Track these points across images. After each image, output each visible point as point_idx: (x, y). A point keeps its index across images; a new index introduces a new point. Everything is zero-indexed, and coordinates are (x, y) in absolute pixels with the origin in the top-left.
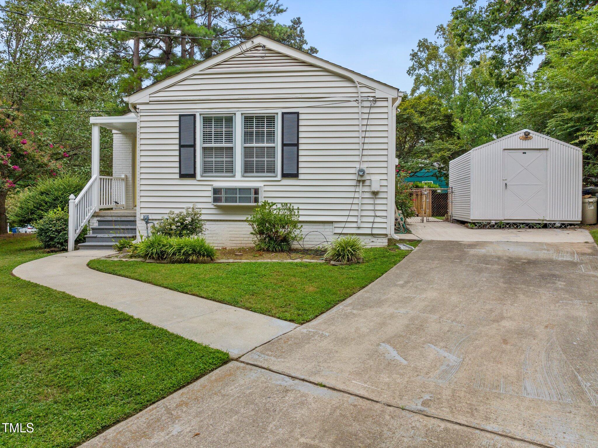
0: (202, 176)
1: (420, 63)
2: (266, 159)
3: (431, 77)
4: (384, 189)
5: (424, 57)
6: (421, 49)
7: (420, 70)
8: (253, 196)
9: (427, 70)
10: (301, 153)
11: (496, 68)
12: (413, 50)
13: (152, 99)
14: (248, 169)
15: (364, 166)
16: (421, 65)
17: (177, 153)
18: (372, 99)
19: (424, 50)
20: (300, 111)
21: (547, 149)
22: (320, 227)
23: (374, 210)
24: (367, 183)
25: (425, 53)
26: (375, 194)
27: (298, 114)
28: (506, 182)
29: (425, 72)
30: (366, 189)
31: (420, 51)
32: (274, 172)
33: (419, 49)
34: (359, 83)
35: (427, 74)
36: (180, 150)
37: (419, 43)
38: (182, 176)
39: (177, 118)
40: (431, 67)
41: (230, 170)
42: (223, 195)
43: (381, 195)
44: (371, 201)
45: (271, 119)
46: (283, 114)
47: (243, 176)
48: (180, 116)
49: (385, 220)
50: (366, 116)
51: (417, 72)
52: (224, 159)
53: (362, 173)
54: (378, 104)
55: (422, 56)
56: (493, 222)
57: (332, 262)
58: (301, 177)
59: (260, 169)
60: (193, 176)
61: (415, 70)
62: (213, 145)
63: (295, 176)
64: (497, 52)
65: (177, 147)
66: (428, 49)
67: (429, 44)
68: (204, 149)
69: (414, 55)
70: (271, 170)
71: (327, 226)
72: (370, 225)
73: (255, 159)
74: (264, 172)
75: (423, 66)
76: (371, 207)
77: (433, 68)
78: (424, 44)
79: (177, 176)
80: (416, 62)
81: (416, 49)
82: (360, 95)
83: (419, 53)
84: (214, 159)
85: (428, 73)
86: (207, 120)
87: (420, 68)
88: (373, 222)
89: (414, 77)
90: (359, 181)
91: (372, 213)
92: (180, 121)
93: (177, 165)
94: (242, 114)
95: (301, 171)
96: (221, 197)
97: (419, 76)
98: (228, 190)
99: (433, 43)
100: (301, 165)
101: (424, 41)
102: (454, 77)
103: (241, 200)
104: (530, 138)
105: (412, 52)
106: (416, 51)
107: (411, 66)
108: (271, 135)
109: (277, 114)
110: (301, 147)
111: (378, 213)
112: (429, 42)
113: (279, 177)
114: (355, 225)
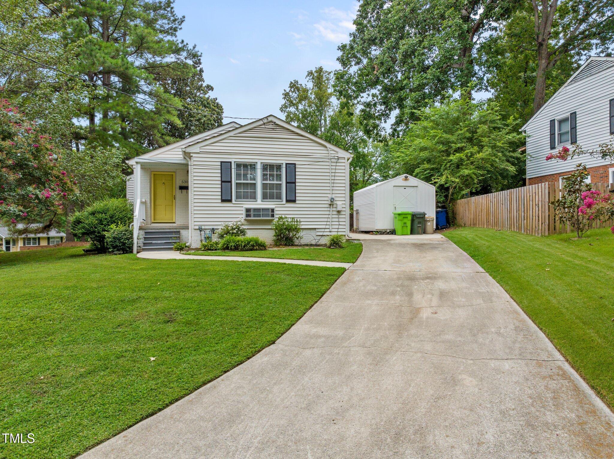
0: (235, 201)
1: (291, 102)
2: (275, 191)
3: (300, 115)
4: (344, 209)
5: (295, 97)
6: (292, 90)
7: (291, 108)
8: (270, 213)
9: (297, 109)
10: (297, 188)
11: (365, 119)
12: (285, 90)
13: (201, 150)
14: (265, 197)
15: (333, 196)
16: (292, 104)
17: (220, 186)
18: (336, 158)
19: (294, 91)
20: (297, 163)
21: (417, 186)
22: (309, 232)
23: (339, 221)
24: (335, 206)
25: (296, 93)
26: (339, 212)
27: (295, 164)
28: (395, 206)
29: (295, 110)
30: (335, 209)
31: (292, 92)
32: (281, 199)
33: (291, 90)
34: (330, 148)
35: (296, 112)
36: (221, 184)
37: (290, 84)
38: (223, 201)
39: (219, 164)
40: (301, 107)
41: (253, 197)
42: (252, 213)
43: (342, 213)
44: (337, 216)
45: (279, 167)
46: (286, 164)
47: (262, 201)
48: (221, 162)
49: (344, 227)
50: (334, 167)
51: (288, 109)
52: (249, 191)
53: (332, 200)
54: (340, 161)
55: (293, 96)
56: (388, 231)
57: (331, 247)
58: (297, 202)
59: (272, 197)
60: (230, 201)
61: (287, 108)
62: (242, 181)
63: (294, 201)
64: (365, 106)
65: (220, 182)
66: (298, 90)
67: (299, 86)
68: (237, 183)
69: (286, 95)
70: (279, 197)
71: (312, 231)
72: (336, 230)
73: (268, 191)
74: (274, 199)
75: (294, 105)
76: (337, 220)
77: (302, 108)
78: (295, 85)
79: (220, 201)
80: (288, 100)
81: (288, 90)
82: (330, 155)
83: (291, 93)
84: (242, 190)
85: (298, 111)
86: (238, 165)
87: (291, 106)
88: (338, 228)
89: (286, 114)
90: (330, 205)
91: (337, 223)
92: (221, 165)
93: (220, 194)
94: (261, 163)
95: (297, 198)
96: (251, 214)
97: (289, 113)
98: (255, 210)
99: (304, 85)
100: (297, 195)
101: (295, 82)
102: (321, 117)
103: (264, 215)
104: (408, 180)
105: (284, 92)
106: (288, 91)
107: (283, 103)
108: (279, 177)
109: (283, 164)
110: (297, 184)
111: (341, 223)
112: (299, 84)
113: (284, 202)
114: (328, 230)
